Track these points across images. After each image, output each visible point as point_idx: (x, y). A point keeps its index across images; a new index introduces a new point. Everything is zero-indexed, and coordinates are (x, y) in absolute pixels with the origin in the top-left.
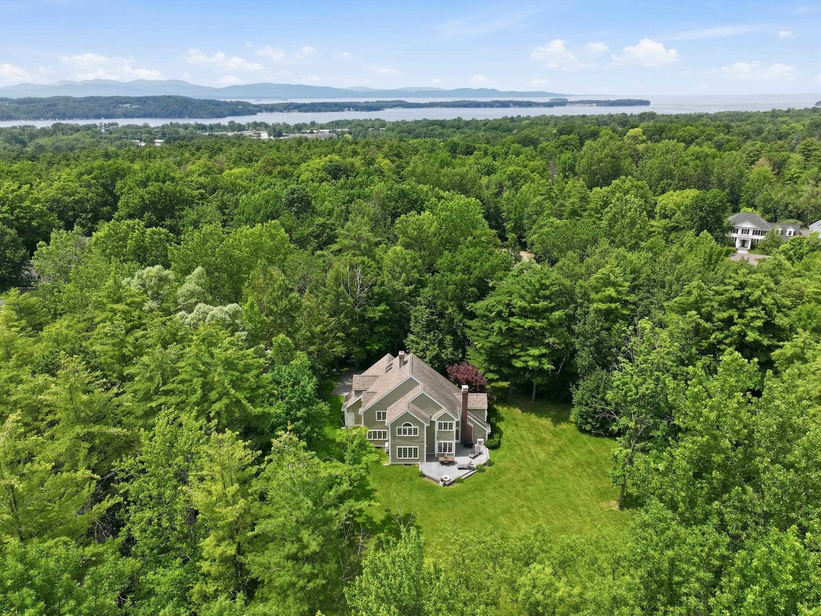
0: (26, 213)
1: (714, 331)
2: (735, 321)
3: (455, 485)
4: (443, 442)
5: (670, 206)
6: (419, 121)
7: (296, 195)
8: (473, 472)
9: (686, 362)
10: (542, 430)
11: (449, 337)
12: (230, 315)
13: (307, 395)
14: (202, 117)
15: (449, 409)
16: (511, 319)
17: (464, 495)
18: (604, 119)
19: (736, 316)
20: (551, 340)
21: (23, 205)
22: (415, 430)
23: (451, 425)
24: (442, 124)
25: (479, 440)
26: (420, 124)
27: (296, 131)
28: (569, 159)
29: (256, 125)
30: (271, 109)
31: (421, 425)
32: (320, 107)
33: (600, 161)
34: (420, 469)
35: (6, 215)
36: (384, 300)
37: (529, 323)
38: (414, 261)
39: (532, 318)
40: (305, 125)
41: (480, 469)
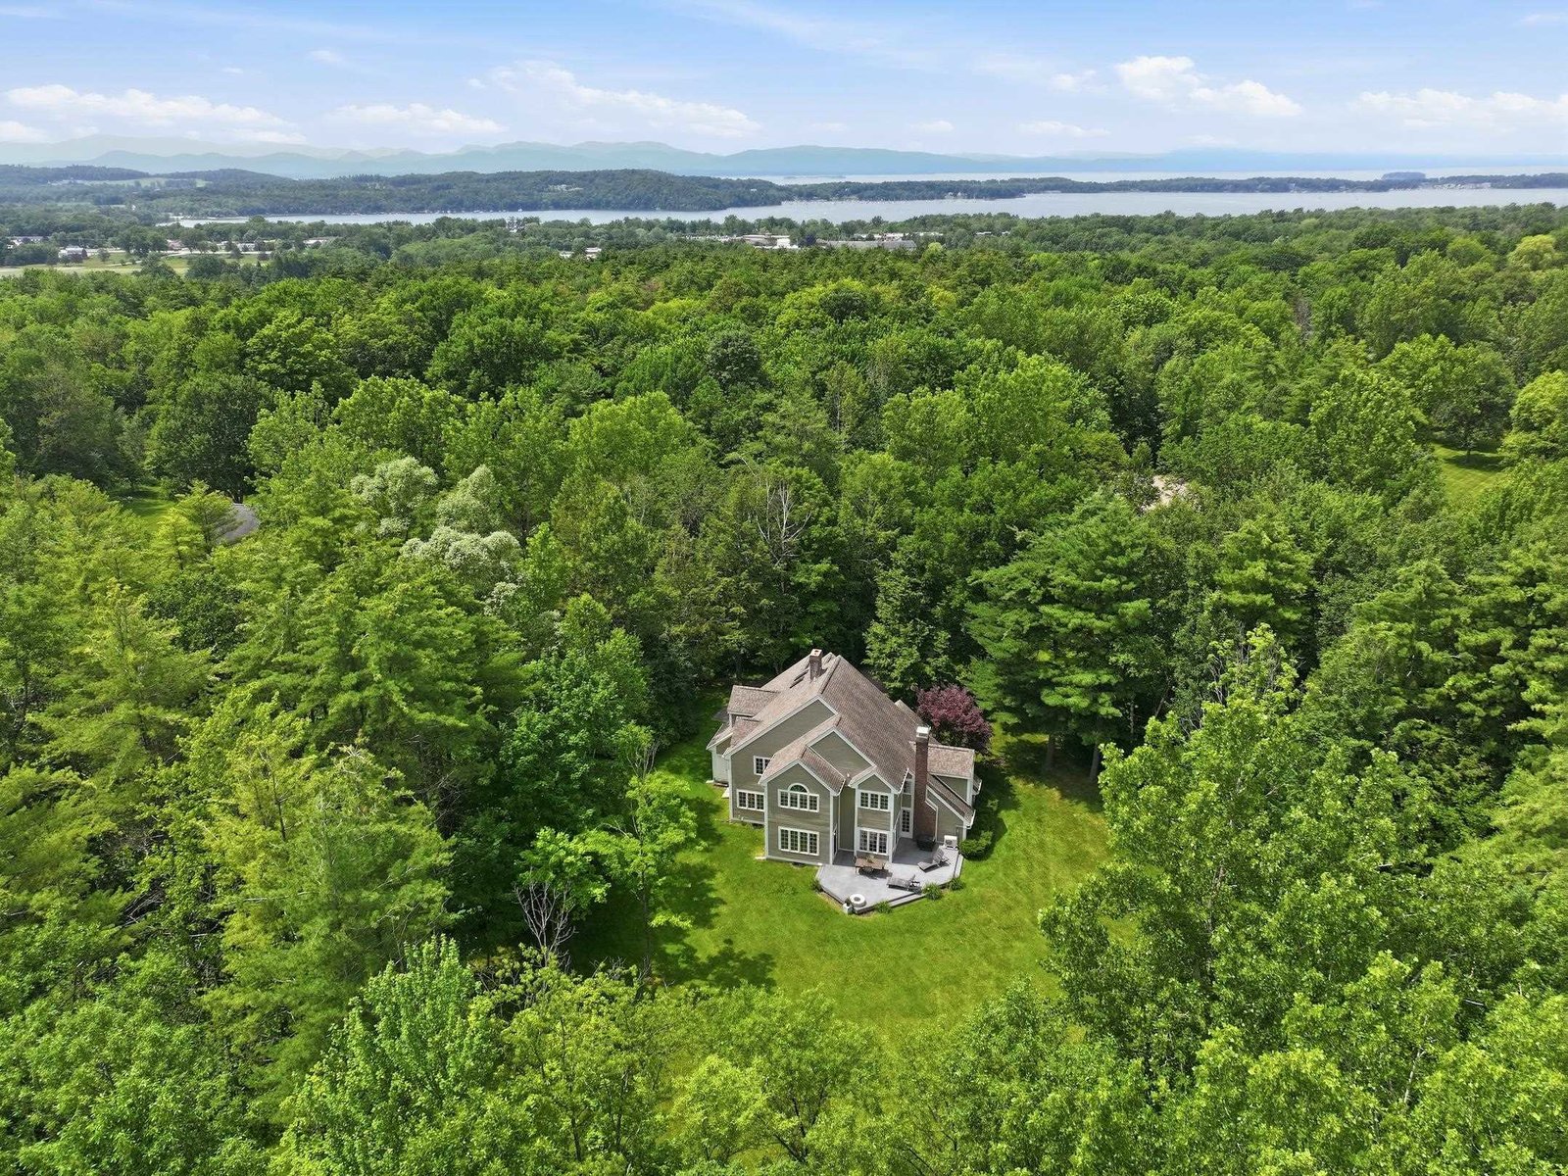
0: (304, 364)
1: (1455, 670)
2: (1502, 653)
3: (874, 915)
4: (868, 830)
5: (1542, 403)
6: (1084, 219)
7: (730, 350)
8: (916, 896)
9: (1359, 729)
10: (1088, 838)
11: (944, 635)
12: (489, 551)
13: (591, 709)
14: (684, 209)
15: (885, 770)
16: (1044, 608)
17: (882, 937)
18: (1495, 217)
19: (1507, 643)
20: (1123, 658)
21: (302, 350)
22: (813, 800)
23: (885, 800)
24: (1127, 225)
25: (947, 837)
26: (1084, 224)
27: (843, 235)
28: (1341, 297)
29: (773, 225)
30: (809, 194)
31: (825, 794)
32: (899, 192)
33: (1410, 303)
34: (818, 876)
35: (274, 366)
36: (830, 553)
37: (1076, 619)
38: (909, 484)
39: (1090, 611)
40: (861, 225)
41: (933, 893)
